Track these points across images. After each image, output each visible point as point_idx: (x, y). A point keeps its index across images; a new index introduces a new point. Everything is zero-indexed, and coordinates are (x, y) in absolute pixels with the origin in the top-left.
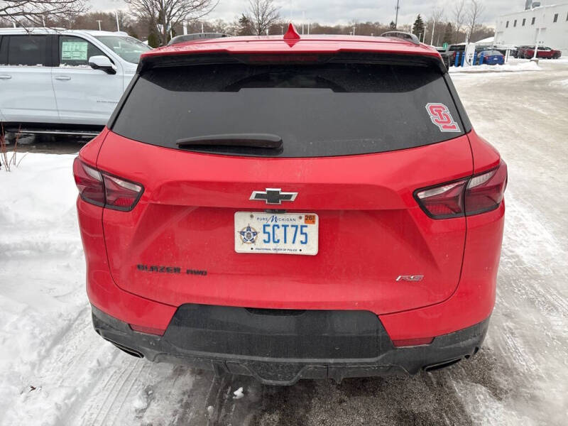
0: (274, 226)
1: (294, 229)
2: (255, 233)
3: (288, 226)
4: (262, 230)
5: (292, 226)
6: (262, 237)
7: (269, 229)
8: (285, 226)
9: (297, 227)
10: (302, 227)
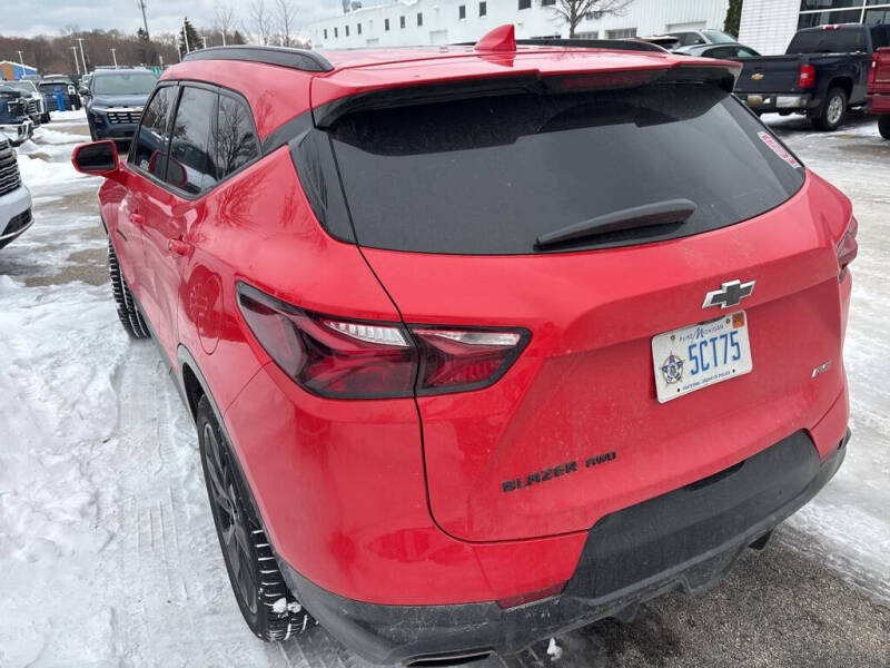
0: (701, 344)
1: (723, 340)
2: (680, 364)
3: (716, 338)
4: (688, 355)
5: (721, 337)
6: (689, 365)
7: (695, 352)
8: (713, 340)
9: (726, 336)
10: (732, 334)
